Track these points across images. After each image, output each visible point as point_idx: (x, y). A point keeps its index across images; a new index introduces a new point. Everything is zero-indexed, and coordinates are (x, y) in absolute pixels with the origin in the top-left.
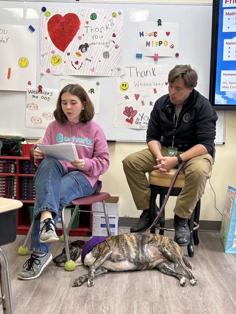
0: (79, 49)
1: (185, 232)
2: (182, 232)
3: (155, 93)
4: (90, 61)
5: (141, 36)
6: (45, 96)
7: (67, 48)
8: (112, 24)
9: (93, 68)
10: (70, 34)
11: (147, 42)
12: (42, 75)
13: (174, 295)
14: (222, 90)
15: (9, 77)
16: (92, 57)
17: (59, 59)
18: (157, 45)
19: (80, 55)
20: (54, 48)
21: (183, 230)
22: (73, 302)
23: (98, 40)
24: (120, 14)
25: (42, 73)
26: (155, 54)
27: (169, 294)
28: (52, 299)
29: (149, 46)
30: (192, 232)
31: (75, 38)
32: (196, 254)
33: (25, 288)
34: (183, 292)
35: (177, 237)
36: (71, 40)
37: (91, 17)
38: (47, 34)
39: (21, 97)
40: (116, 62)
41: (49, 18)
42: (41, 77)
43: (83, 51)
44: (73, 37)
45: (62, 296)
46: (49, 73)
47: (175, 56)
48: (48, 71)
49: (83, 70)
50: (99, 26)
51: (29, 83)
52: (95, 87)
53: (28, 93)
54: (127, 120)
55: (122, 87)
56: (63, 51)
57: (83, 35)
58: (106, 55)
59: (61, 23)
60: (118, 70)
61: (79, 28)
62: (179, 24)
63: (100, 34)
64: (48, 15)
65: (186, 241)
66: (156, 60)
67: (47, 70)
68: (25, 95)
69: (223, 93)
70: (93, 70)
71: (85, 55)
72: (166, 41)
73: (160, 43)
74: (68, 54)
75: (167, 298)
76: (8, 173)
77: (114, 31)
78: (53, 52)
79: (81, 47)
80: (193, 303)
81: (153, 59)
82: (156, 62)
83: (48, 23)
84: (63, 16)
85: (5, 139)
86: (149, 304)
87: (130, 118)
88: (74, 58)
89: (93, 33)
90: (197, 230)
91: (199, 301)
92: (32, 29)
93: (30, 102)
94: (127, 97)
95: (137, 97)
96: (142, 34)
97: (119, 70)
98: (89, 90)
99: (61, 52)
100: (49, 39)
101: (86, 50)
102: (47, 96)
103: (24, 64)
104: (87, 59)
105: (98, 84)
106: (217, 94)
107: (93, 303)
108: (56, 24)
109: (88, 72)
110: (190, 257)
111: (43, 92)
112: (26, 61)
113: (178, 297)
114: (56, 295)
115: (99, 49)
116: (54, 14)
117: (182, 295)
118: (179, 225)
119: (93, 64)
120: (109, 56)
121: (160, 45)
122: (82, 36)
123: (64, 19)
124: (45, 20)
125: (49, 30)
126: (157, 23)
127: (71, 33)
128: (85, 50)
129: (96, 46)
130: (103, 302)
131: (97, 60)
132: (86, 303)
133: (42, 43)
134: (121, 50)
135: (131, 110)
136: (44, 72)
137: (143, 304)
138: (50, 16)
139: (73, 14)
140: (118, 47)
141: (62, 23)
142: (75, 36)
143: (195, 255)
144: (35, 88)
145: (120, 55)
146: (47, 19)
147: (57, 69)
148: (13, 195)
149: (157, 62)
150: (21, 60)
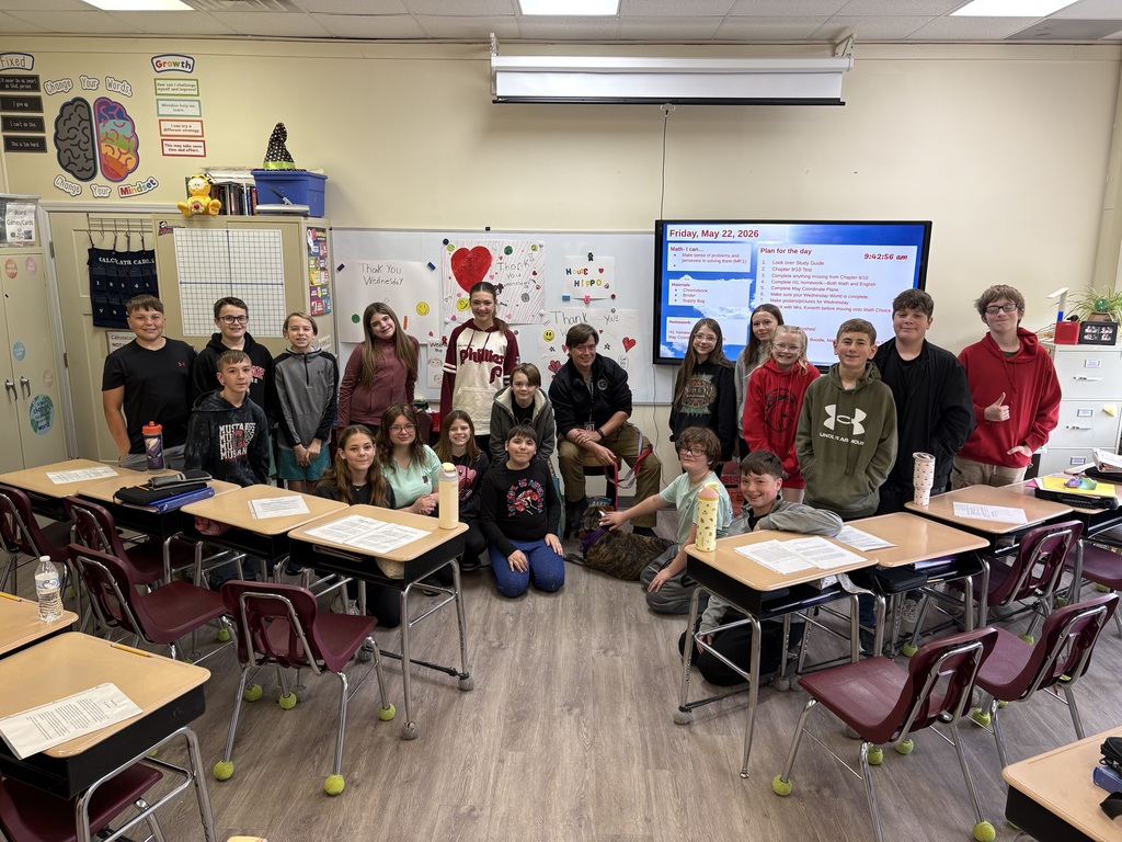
4: (506, 305)
5: (568, 274)
8: (532, 259)
9: (510, 314)
11: (576, 281)
12: (446, 323)
14: (668, 340)
16: (508, 301)
18: (588, 284)
20: (460, 289)
23: (515, 280)
24: (541, 246)
25: (446, 321)
26: (586, 296)
29: (578, 286)
37: (505, 250)
38: (451, 273)
40: (537, 307)
41: (453, 253)
42: (445, 326)
46: (454, 320)
47: (611, 298)
50: (516, 262)
51: (431, 334)
53: (429, 346)
55: (547, 337)
57: (496, 273)
58: (525, 297)
59: (467, 258)
61: (490, 265)
62: (614, 259)
63: (516, 272)
64: (451, 249)
66: (588, 303)
67: (452, 318)
69: (670, 344)
72: (599, 280)
73: (592, 282)
75: (593, 589)
77: (535, 268)
78: (459, 295)
81: (583, 302)
83: (452, 259)
84: (470, 250)
89: (508, 272)
92: (431, 266)
93: (433, 357)
94: (552, 349)
96: (569, 272)
97: (542, 315)
100: (454, 278)
103: (423, 311)
106: (662, 344)
108: (462, 261)
112: (426, 306)
115: (516, 290)
116: (459, 247)
119: (509, 309)
120: (529, 299)
121: (591, 285)
123: (472, 253)
124: (449, 256)
125: (453, 268)
126: (588, 258)
127: (481, 271)
129: (513, 287)
131: (514, 305)
133: (444, 284)
134: (544, 292)
136: (448, 320)
138: (453, 250)
139: (482, 247)
140: (539, 287)
141: (470, 259)
144: (437, 340)
145: (543, 297)
147: (464, 315)
149: (588, 306)
150: (419, 306)
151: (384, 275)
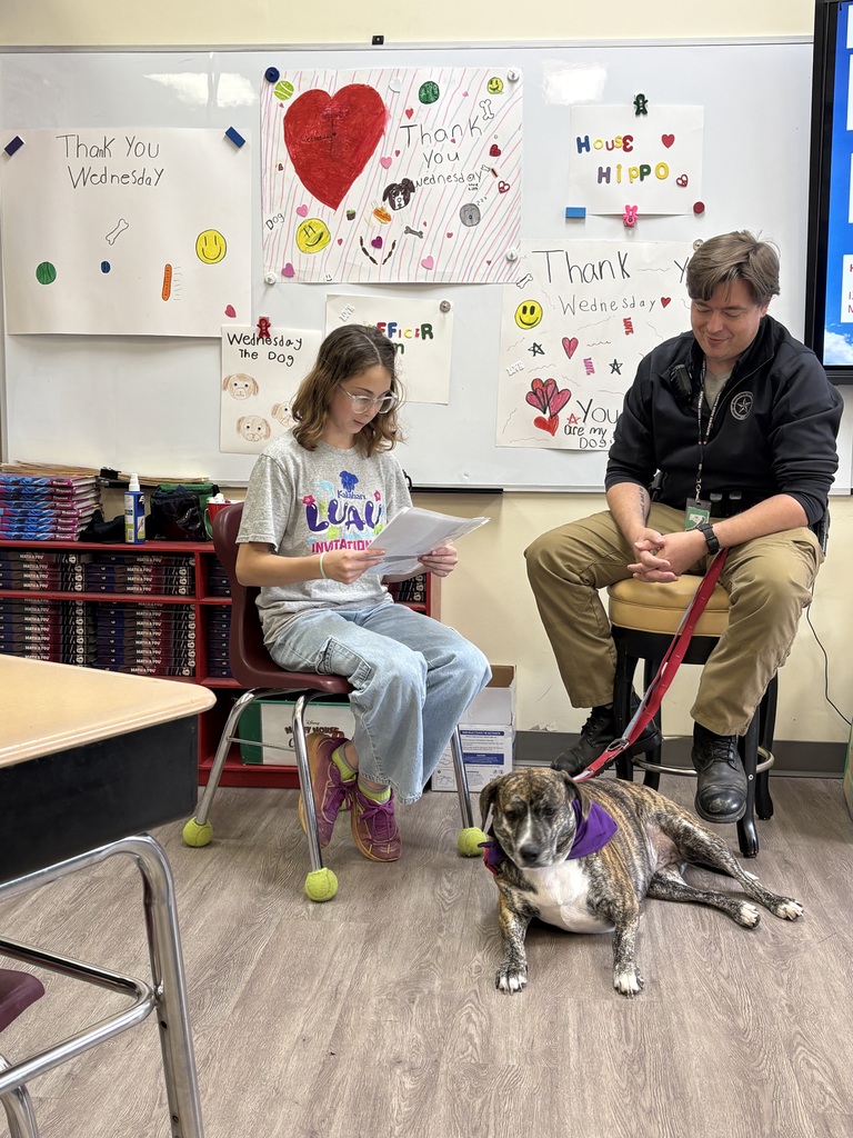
0: (384, 200)
1: (732, 779)
2: (720, 779)
3: (627, 333)
4: (420, 234)
5: (580, 151)
6: (278, 350)
7: (345, 197)
8: (488, 114)
9: (430, 258)
10: (356, 150)
11: (601, 169)
12: (269, 284)
13: (695, 979)
14: (846, 317)
15: (166, 294)
16: (425, 224)
17: (322, 234)
18: (632, 177)
19: (387, 218)
20: (305, 196)
21: (724, 770)
22: (374, 1001)
23: (445, 168)
24: (512, 81)
25: (270, 279)
26: (627, 207)
27: (680, 978)
28: (310, 989)
29: (608, 181)
30: (751, 777)
31: (372, 164)
32: (765, 848)
33: (227, 954)
34: (725, 972)
35: (706, 795)
36: (359, 171)
37: (420, 93)
38: (282, 154)
39: (206, 356)
40: (501, 238)
41: (288, 103)
42: (265, 293)
43: (397, 203)
44: (365, 162)
45: (340, 982)
46: (289, 277)
47: (692, 212)
48: (288, 271)
49: (396, 267)
50: (447, 123)
51: (230, 312)
52: (434, 318)
53: (225, 341)
54: (540, 422)
55: (523, 317)
56: (334, 205)
57: (398, 153)
58: (470, 214)
59: (325, 117)
60: (509, 261)
61: (382, 132)
62: (703, 107)
63: (448, 148)
64: (286, 92)
65: (735, 806)
66: (631, 226)
67: (283, 270)
68: (216, 349)
69: (851, 330)
70: (428, 264)
71: (403, 216)
72: (662, 166)
73: (644, 171)
74: (351, 216)
75: (674, 988)
76: (170, 594)
77: (496, 137)
78: (302, 211)
79: (390, 193)
80: (756, 1006)
81: (620, 225)
82: (630, 232)
83: (286, 118)
84: (332, 94)
85: (158, 488)
86: (617, 1007)
87: (547, 416)
88: (368, 227)
89: (428, 147)
90: (766, 772)
91: (774, 1000)
92: (235, 138)
93: (235, 372)
94: (537, 349)
95: (570, 346)
96: (583, 145)
97: (511, 261)
98: (418, 330)
99: (328, 209)
100: (290, 168)
101: (407, 202)
102: (288, 351)
103: (212, 251)
104: (409, 230)
105: (444, 308)
106: (830, 331)
107: (437, 1003)
108: (311, 121)
109: (413, 273)
110: (744, 860)
111: (272, 338)
112: (220, 240)
113: (708, 985)
114: (321, 977)
115: (448, 194)
116: (305, 88)
117: (722, 980)
118: (710, 755)
119: (428, 246)
120: (479, 219)
121: (642, 179)
122: (394, 156)
123: (336, 103)
124: (277, 109)
125: (290, 140)
126: (633, 108)
127: (358, 148)
128: (403, 203)
129: (439, 186)
130: (470, 1001)
131: (442, 233)
132: (417, 1002)
133: (267, 184)
134: (517, 198)
135: (550, 389)
136: (275, 275)
137: (597, 1008)
138: (290, 95)
139: (363, 86)
140: (506, 187)
141: (330, 118)
142: (372, 158)
143: (761, 853)
144: (246, 325)
145: (516, 212)
146: (281, 105)
147: (315, 264)
148: (186, 662)
149: (633, 233)
150: (203, 239)
151: (118, 162)
